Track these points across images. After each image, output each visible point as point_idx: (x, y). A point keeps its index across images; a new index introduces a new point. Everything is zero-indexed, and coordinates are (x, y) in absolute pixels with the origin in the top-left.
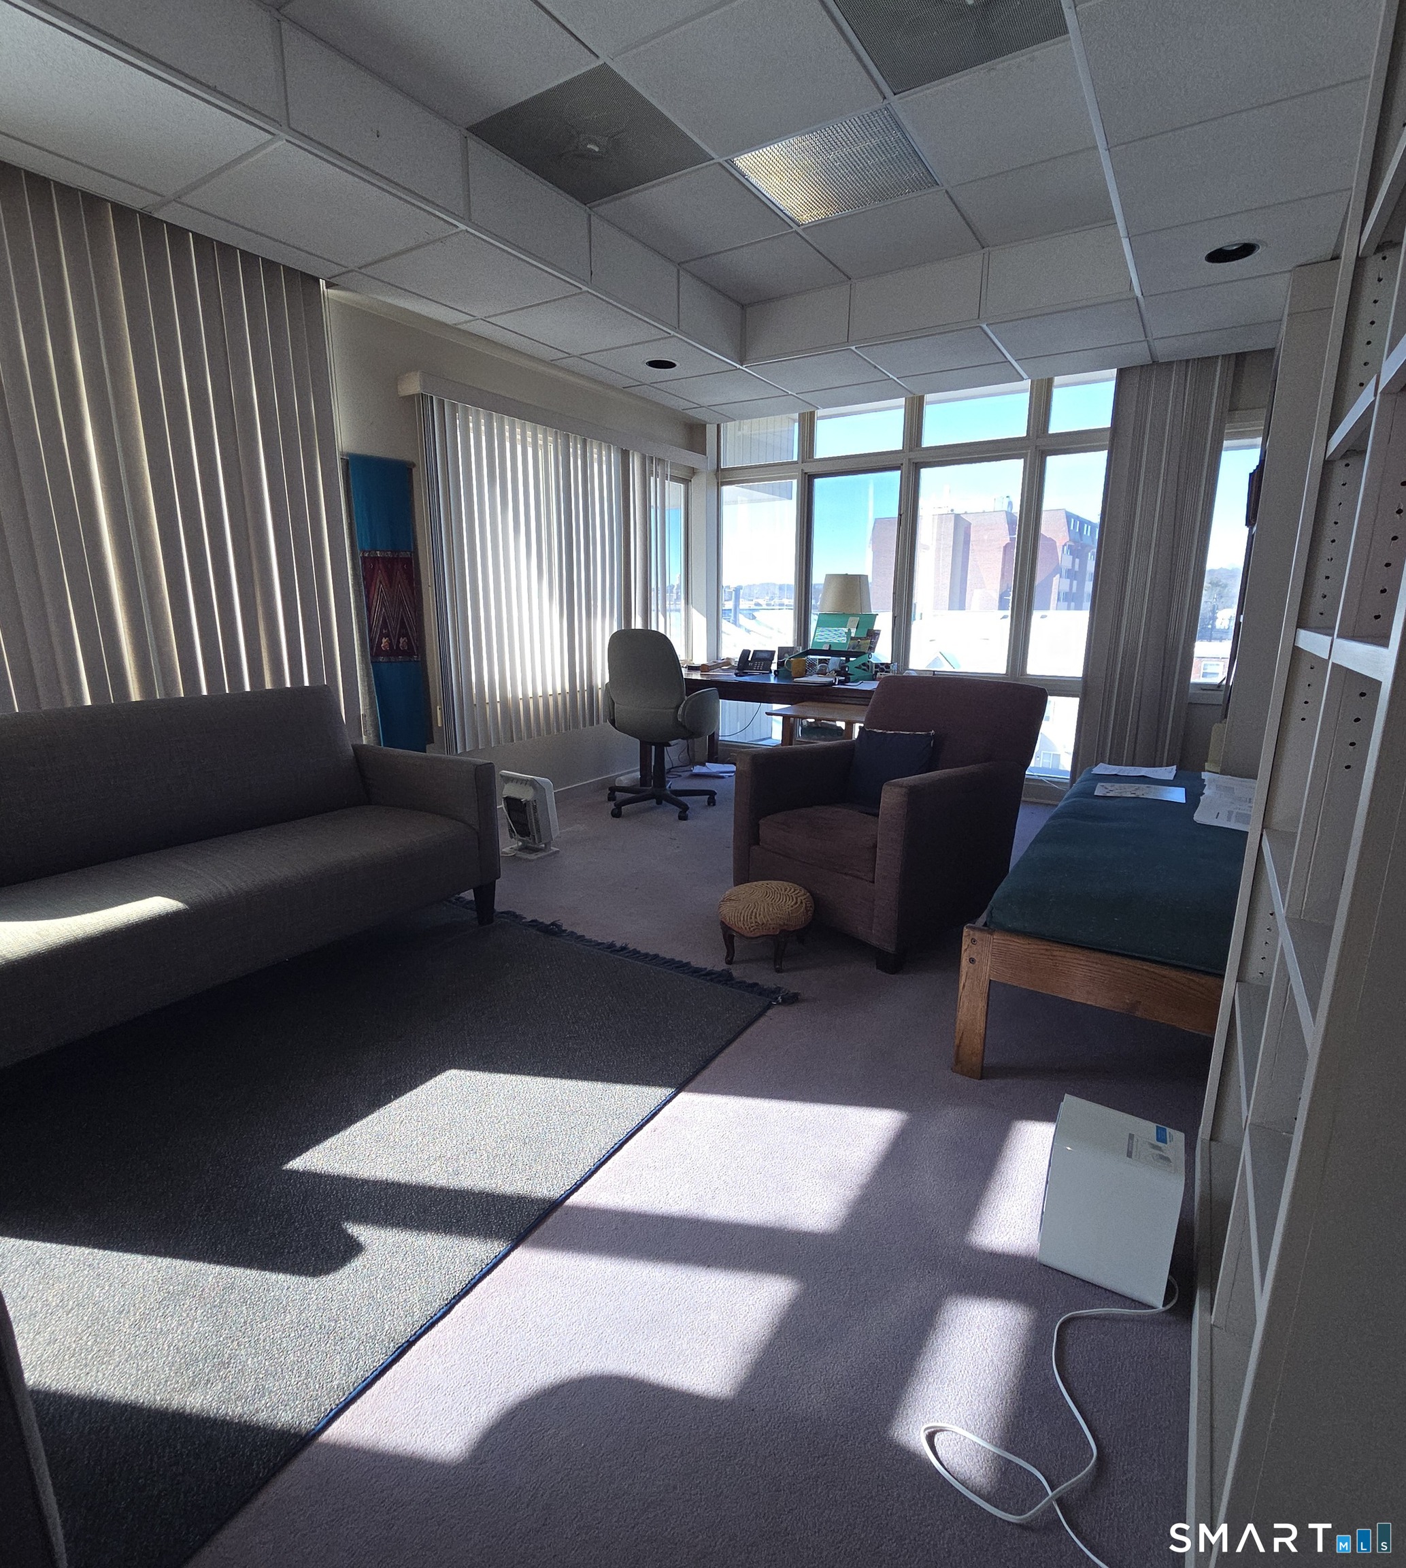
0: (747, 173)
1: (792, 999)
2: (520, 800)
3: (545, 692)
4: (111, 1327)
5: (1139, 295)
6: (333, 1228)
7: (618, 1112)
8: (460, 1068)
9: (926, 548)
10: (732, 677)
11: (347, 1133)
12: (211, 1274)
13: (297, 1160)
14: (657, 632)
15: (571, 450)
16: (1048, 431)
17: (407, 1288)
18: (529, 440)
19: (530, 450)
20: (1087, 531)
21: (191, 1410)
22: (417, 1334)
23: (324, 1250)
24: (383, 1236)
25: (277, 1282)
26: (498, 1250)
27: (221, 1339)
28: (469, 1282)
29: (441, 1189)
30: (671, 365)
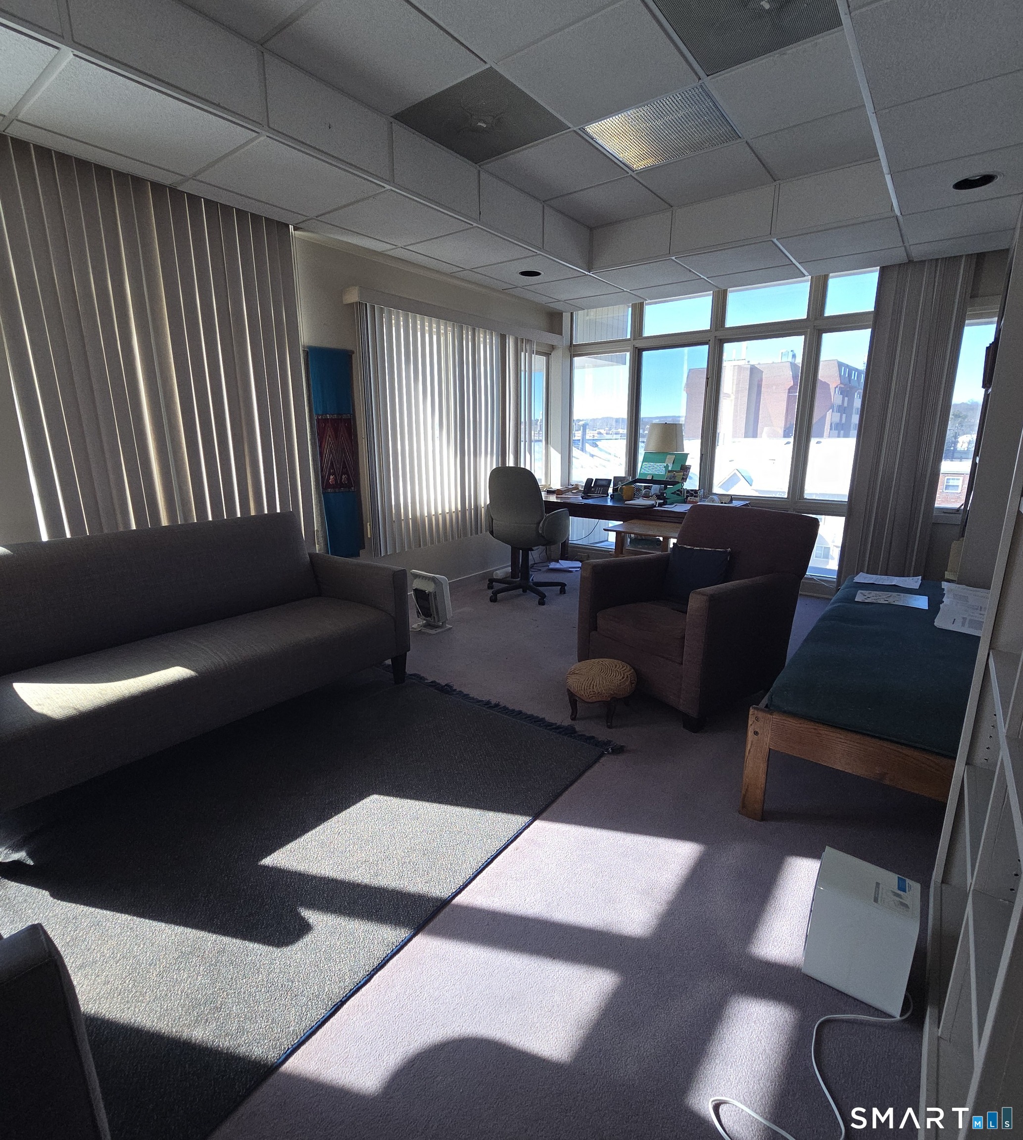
0: (595, 136)
1: (619, 750)
2: (425, 591)
3: (443, 510)
4: (144, 975)
5: (899, 214)
6: (291, 911)
7: (490, 834)
8: (380, 793)
9: (728, 396)
10: (578, 499)
11: (302, 840)
12: (210, 941)
13: (268, 858)
14: (524, 469)
15: (464, 336)
16: (824, 314)
17: (341, 961)
18: (434, 330)
19: (435, 337)
20: (854, 377)
21: (196, 1041)
22: (347, 996)
23: (285, 928)
24: (325, 919)
25: (254, 949)
26: (404, 936)
27: (216, 990)
28: (384, 959)
29: (366, 886)
30: (538, 274)
